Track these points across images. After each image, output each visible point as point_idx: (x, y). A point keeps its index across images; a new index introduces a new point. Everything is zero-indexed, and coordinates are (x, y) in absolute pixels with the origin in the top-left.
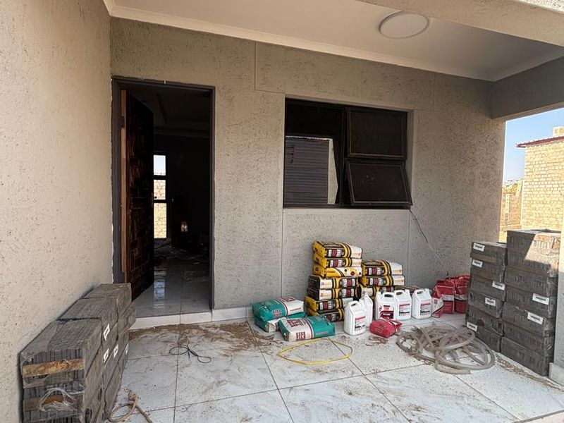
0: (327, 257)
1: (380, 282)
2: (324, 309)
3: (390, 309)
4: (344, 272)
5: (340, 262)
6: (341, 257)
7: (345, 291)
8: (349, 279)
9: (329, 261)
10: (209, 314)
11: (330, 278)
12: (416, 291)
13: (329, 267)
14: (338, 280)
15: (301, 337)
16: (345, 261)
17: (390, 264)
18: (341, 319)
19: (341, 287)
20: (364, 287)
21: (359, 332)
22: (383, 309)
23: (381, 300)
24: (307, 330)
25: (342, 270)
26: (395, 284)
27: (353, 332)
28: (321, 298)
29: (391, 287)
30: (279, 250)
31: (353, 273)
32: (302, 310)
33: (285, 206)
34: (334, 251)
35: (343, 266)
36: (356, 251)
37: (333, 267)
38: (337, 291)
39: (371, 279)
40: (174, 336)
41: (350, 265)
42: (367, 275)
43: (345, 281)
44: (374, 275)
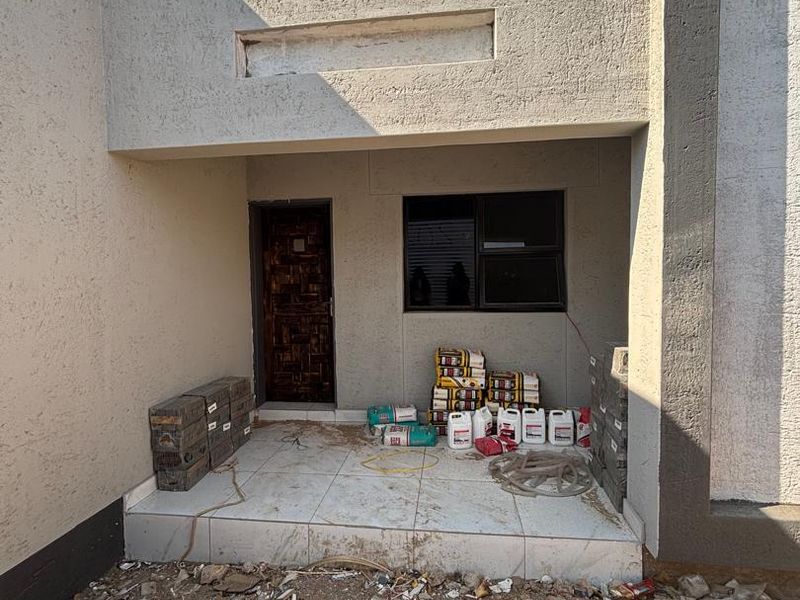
0: (440, 364)
1: (507, 396)
2: (438, 421)
4: (461, 383)
5: (456, 370)
6: (458, 366)
7: (463, 403)
8: (469, 391)
9: (443, 369)
11: (446, 388)
13: (443, 375)
14: (455, 391)
16: (462, 370)
19: (458, 398)
20: (489, 401)
25: (460, 380)
26: (526, 400)
28: (435, 408)
29: (522, 404)
31: (472, 384)
32: (414, 418)
34: (449, 358)
35: (460, 376)
36: (476, 360)
37: (448, 376)
38: (454, 402)
39: (496, 393)
41: (470, 375)
42: (494, 387)
43: (463, 392)
44: (502, 388)
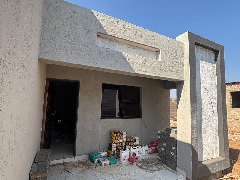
0: (115, 136)
1: (132, 143)
2: (114, 154)
3: (135, 153)
4: (120, 141)
5: (119, 137)
6: (120, 136)
7: (121, 147)
8: (122, 143)
9: (116, 137)
10: (74, 158)
11: (116, 143)
12: (143, 147)
13: (115, 139)
14: (118, 144)
15: (106, 164)
16: (121, 137)
17: (135, 137)
18: (119, 157)
19: (119, 146)
20: (127, 146)
21: (125, 161)
22: (133, 153)
23: (132, 150)
24: (108, 162)
25: (120, 140)
26: (137, 144)
27: (123, 162)
28: (113, 150)
29: (136, 145)
30: (99, 134)
31: (123, 141)
32: (106, 155)
33: (101, 118)
34: (118, 134)
35: (120, 139)
36: (124, 133)
37: (117, 139)
38: (118, 147)
39: (129, 143)
40: (62, 167)
41: (122, 138)
42: (128, 141)
43: (121, 144)
44: (130, 141)
